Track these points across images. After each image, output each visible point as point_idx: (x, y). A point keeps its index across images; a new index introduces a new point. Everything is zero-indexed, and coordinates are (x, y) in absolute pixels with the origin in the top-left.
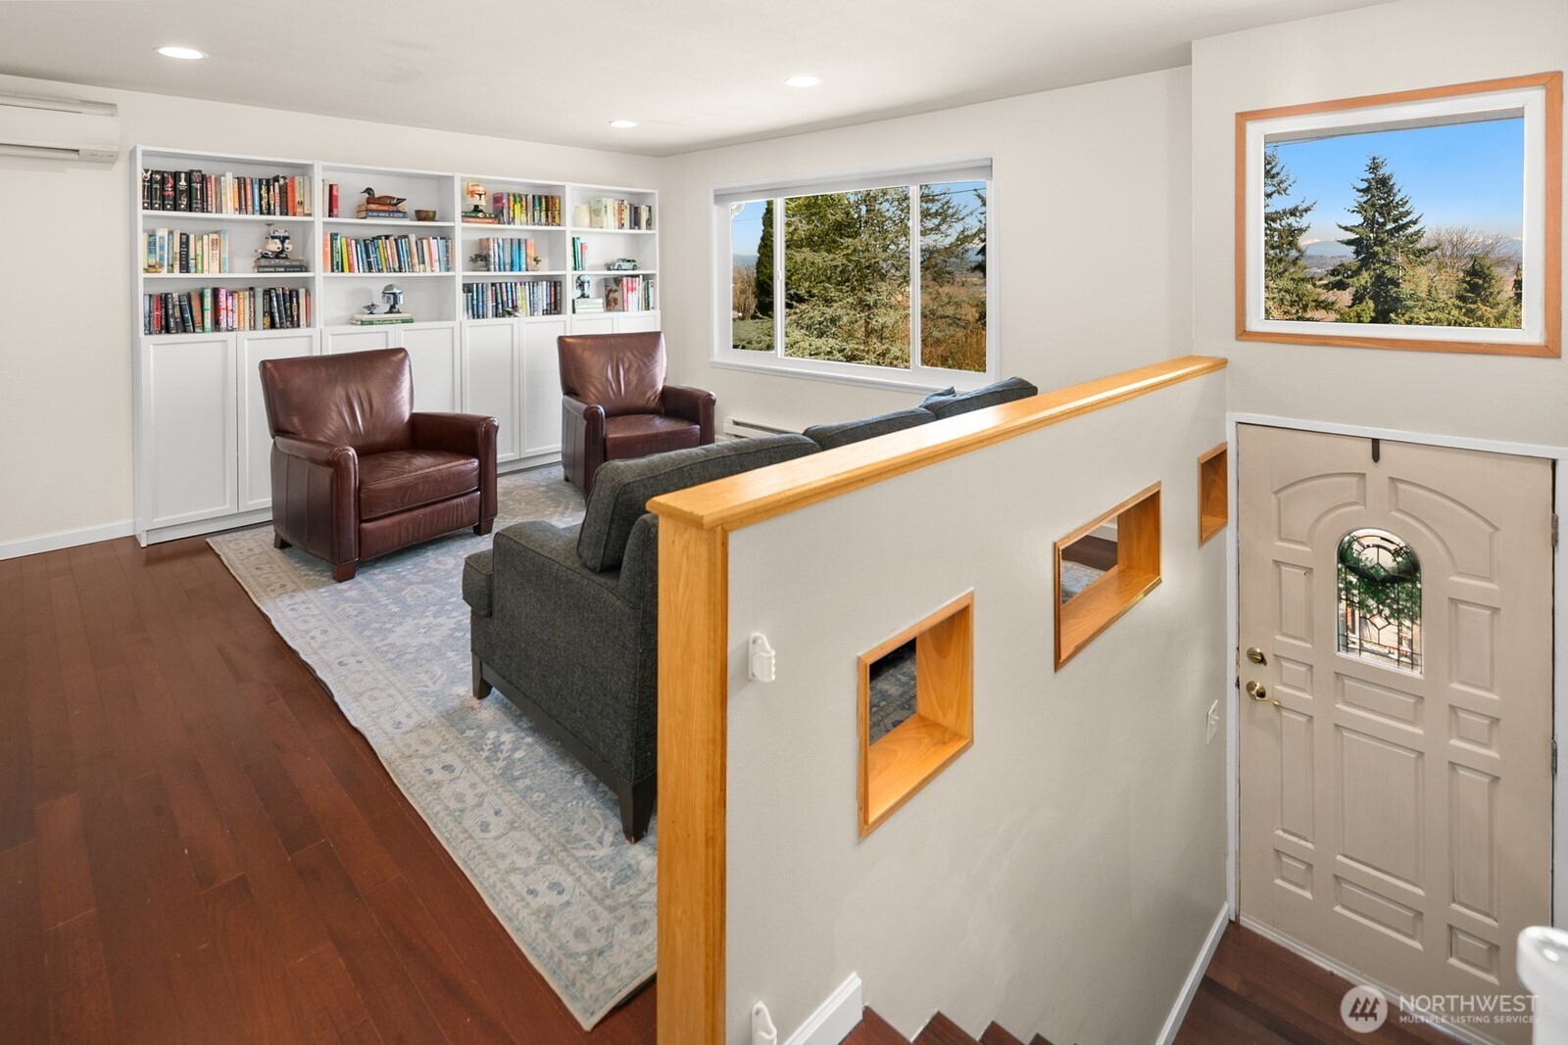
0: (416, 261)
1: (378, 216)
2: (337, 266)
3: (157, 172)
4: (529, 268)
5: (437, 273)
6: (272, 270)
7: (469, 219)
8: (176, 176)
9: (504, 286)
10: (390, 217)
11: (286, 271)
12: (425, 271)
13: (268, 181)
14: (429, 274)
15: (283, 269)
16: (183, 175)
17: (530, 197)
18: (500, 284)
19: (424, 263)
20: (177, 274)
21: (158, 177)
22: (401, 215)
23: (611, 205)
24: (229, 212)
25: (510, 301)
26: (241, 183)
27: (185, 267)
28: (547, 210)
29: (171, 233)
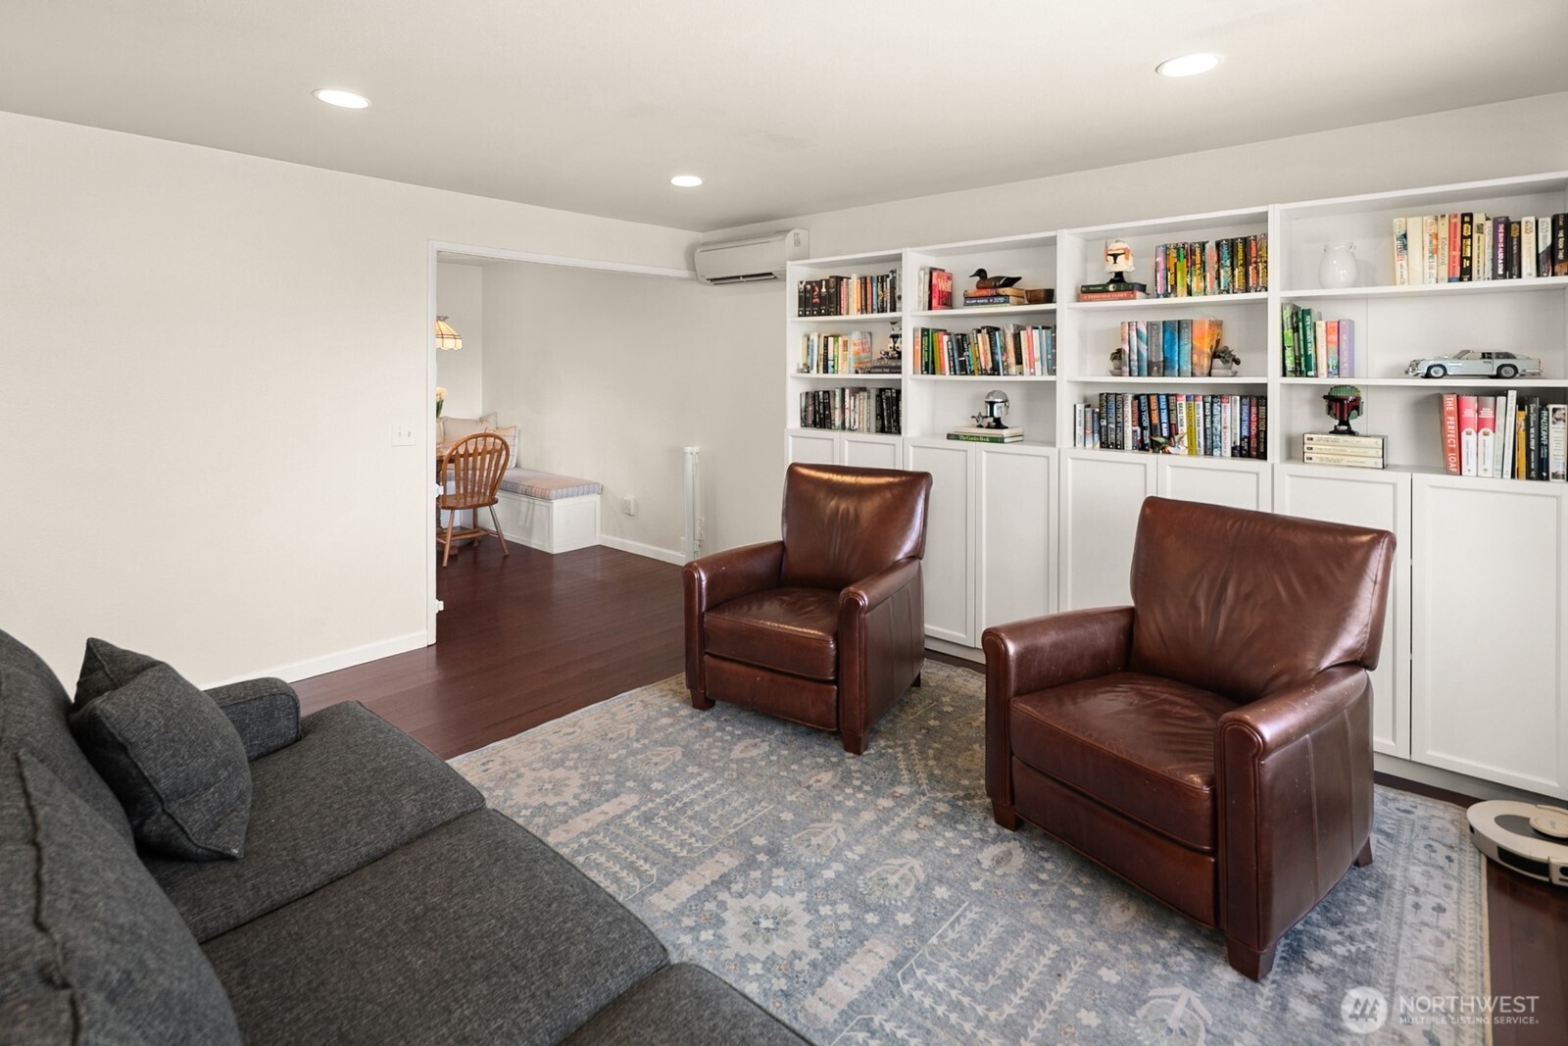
0: (1012, 359)
1: (977, 304)
2: (930, 367)
3: (808, 283)
4: (1197, 372)
5: (1038, 377)
6: (880, 370)
7: (1090, 296)
8: (819, 283)
9: (1153, 399)
10: (989, 303)
11: (890, 373)
12: (1021, 373)
13: (882, 277)
14: (1026, 378)
15: (888, 370)
16: (824, 283)
17: (1210, 247)
18: (1148, 396)
19: (1021, 363)
20: (822, 375)
21: (809, 287)
22: (1002, 299)
23: (1418, 229)
24: (854, 315)
25: (1164, 426)
26: (864, 281)
27: (826, 370)
28: (1246, 264)
29: (819, 336)
